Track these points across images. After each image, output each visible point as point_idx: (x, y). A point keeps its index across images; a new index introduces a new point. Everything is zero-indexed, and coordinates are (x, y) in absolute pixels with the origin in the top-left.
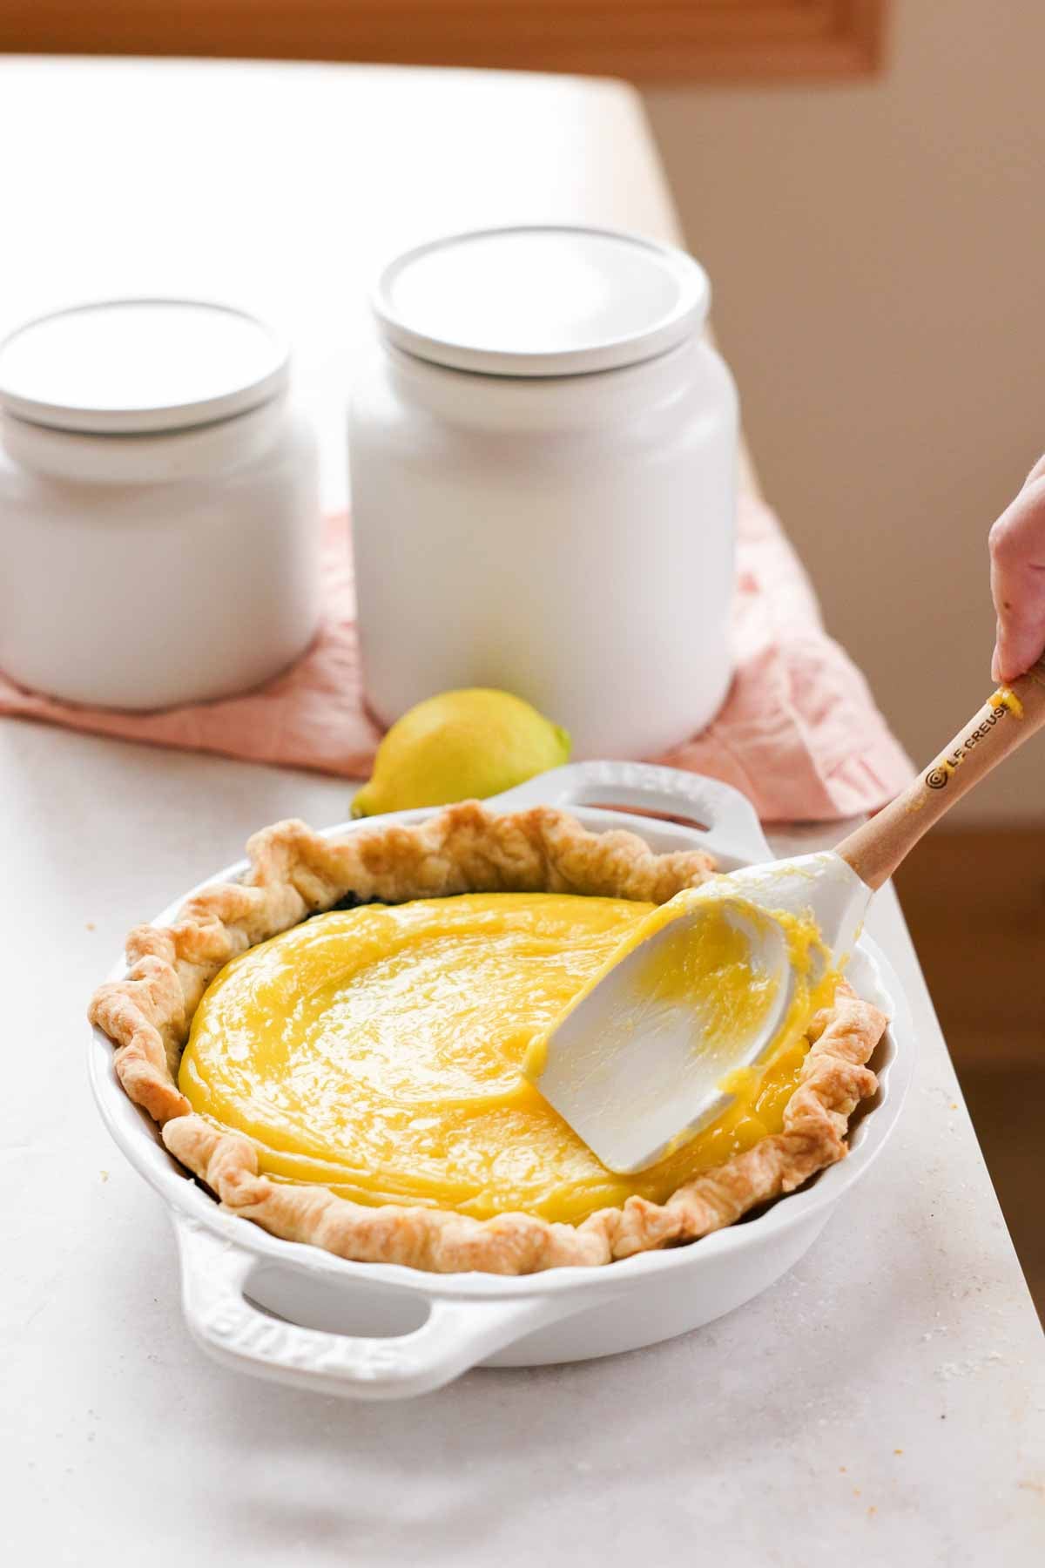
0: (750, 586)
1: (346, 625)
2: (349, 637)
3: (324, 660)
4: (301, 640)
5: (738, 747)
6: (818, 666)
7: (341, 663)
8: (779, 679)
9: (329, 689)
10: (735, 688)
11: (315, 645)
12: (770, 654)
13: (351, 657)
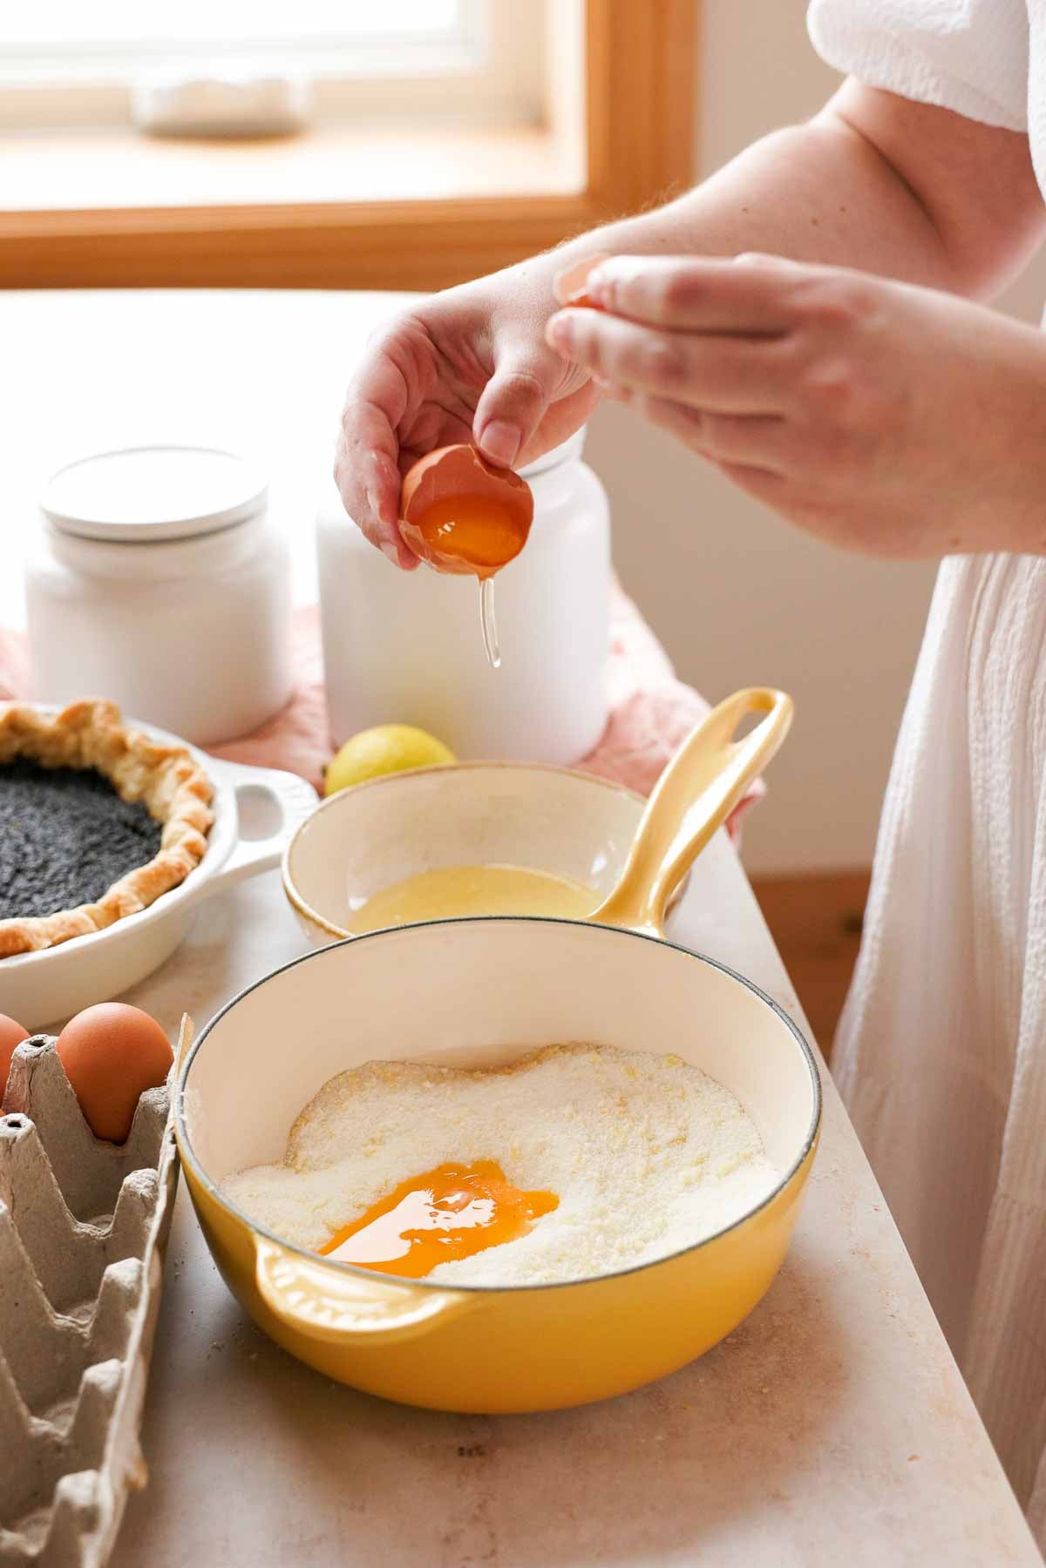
0: (618, 649)
1: (315, 688)
2: (318, 697)
3: (300, 713)
4: (281, 700)
5: (617, 761)
6: (673, 705)
7: (313, 715)
8: (645, 715)
9: (304, 734)
10: (611, 724)
11: (292, 702)
12: (637, 698)
13: (320, 710)
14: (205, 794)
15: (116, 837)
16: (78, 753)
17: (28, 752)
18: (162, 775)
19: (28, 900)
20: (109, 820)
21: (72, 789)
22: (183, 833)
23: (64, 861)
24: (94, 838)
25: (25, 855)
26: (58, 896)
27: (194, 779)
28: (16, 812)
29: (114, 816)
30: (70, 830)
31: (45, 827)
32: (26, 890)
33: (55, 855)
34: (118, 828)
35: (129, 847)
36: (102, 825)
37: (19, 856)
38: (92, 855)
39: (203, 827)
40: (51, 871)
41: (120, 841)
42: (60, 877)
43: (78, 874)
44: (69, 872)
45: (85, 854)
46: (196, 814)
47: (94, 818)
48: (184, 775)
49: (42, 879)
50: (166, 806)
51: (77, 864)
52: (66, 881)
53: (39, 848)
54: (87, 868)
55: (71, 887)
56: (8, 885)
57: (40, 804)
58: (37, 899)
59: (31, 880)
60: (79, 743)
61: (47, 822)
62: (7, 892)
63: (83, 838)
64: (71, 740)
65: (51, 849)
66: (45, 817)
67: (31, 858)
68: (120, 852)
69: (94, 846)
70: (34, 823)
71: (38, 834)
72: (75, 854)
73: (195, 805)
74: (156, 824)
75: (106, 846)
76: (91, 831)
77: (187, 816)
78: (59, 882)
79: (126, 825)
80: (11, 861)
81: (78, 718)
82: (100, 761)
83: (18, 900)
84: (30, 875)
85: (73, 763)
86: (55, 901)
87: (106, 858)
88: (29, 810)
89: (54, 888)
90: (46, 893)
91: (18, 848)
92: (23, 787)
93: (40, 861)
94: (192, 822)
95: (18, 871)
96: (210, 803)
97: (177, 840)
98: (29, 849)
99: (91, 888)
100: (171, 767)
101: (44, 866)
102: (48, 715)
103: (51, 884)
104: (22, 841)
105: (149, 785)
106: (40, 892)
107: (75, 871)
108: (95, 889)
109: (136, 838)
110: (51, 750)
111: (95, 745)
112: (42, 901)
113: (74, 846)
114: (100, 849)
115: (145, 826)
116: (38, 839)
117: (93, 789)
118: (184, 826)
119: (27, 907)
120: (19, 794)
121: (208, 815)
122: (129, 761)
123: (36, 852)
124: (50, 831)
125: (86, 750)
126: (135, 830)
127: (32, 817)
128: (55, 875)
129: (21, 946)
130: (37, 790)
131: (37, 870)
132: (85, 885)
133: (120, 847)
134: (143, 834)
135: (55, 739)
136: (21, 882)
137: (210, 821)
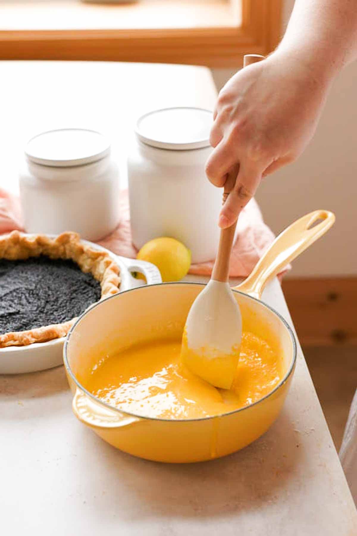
1: (127, 221)
2: (128, 225)
3: (121, 231)
6: (262, 232)
7: (126, 232)
8: (251, 236)
9: (122, 240)
11: (118, 227)
12: (248, 229)
13: (128, 230)
14: (116, 271)
15: (83, 287)
16: (64, 253)
17: (45, 253)
18: (99, 263)
19: (52, 314)
20: (79, 280)
21: (63, 268)
22: (110, 288)
23: (64, 298)
24: (74, 288)
25: (49, 295)
26: (63, 312)
27: (111, 266)
28: (43, 277)
29: (80, 278)
30: (65, 284)
31: (55, 284)
32: (51, 310)
33: (60, 295)
34: (82, 284)
35: (88, 291)
36: (77, 282)
37: (47, 296)
38: (74, 295)
39: (117, 284)
40: (60, 302)
41: (84, 289)
42: (63, 305)
43: (70, 303)
44: (67, 302)
45: (72, 294)
46: (115, 279)
47: (73, 280)
48: (108, 264)
49: (56, 305)
50: (102, 275)
51: (69, 299)
52: (66, 306)
53: (54, 292)
54: (73, 300)
55: (68, 308)
56: (44, 308)
57: (52, 274)
58: (55, 313)
59: (52, 306)
60: (65, 249)
61: (55, 282)
62: (44, 310)
63: (70, 288)
64: (62, 248)
65: (58, 293)
66: (54, 279)
67: (51, 296)
68: (85, 293)
69: (75, 291)
70: (50, 282)
71: (53, 286)
72: (68, 295)
73: (114, 276)
74: (97, 282)
75: (79, 291)
76: (73, 285)
77: (112, 280)
78: (63, 307)
79: (85, 282)
80: (44, 298)
81: (64, 240)
82: (73, 257)
83: (48, 314)
84: (52, 303)
85: (62, 257)
86: (63, 314)
87: (80, 296)
88: (48, 277)
89: (62, 309)
90: (59, 311)
91: (46, 293)
92: (44, 267)
93: (55, 298)
94: (113, 282)
95: (47, 302)
96: (119, 274)
97: (108, 290)
98: (50, 293)
99: (76, 309)
100: (102, 259)
101: (57, 300)
102: (52, 239)
103: (60, 307)
104: (47, 289)
105: (94, 266)
106: (56, 311)
107: (69, 302)
108: (78, 309)
109: (90, 288)
110: (54, 252)
111: (71, 251)
112: (57, 314)
113: (67, 291)
114: (77, 292)
115: (93, 282)
116: (53, 289)
117: (71, 268)
118: (110, 285)
119: (52, 317)
120: (43, 270)
121: (119, 279)
122: (84, 256)
123: (53, 294)
124: (57, 285)
125: (67, 252)
126: (89, 284)
127: (49, 280)
128: (61, 303)
129: (55, 336)
130: (50, 268)
131: (54, 302)
132: (73, 307)
133: (85, 291)
134: (92, 286)
135: (55, 248)
136: (49, 307)
137: (120, 282)
